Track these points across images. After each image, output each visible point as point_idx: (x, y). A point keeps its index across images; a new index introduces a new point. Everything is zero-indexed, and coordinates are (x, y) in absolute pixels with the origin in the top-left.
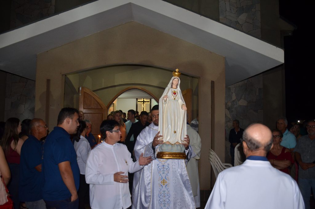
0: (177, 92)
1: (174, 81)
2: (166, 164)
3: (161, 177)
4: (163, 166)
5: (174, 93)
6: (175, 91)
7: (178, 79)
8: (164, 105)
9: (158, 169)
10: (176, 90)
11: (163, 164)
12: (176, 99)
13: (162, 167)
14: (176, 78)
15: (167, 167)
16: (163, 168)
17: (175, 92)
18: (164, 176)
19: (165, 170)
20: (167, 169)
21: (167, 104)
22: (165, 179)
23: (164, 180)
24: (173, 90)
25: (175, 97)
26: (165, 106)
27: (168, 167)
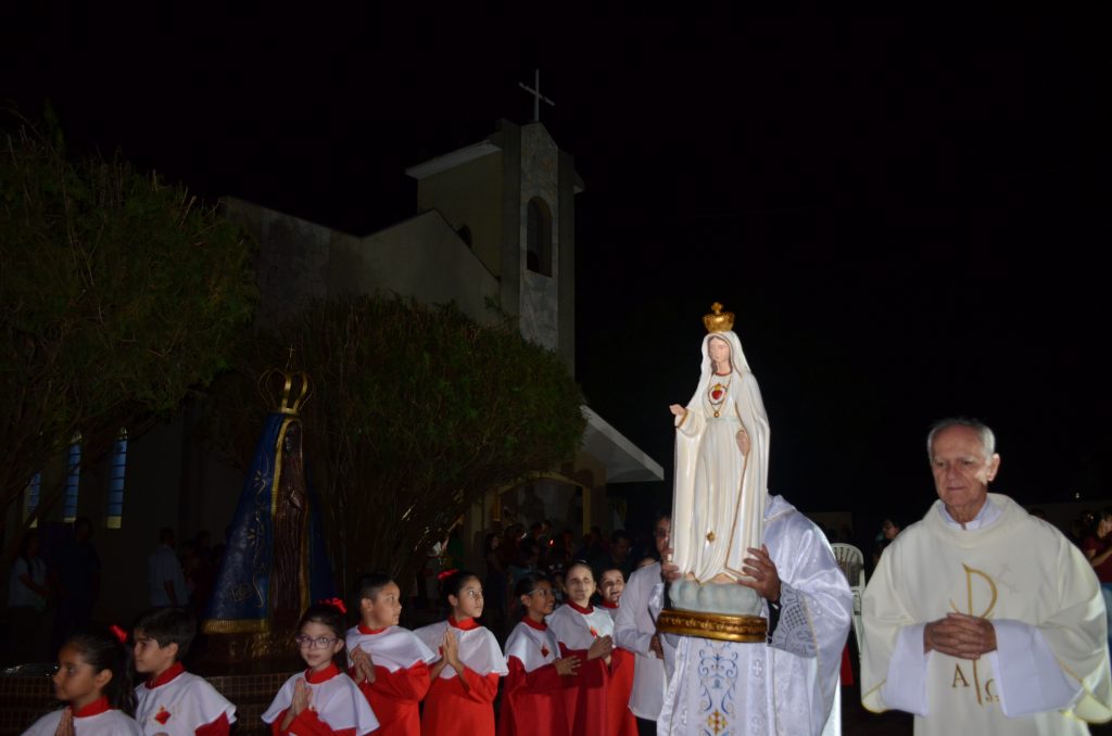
3: (706, 698)
4: (718, 659)
5: (714, 393)
10: (723, 381)
12: (720, 413)
13: (713, 662)
15: (728, 665)
16: (717, 666)
17: (717, 389)
19: (722, 673)
22: (720, 710)
23: (716, 714)
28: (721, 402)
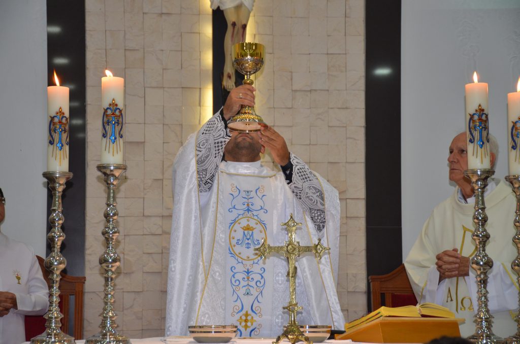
2: (256, 269)
9: (233, 280)
11: (248, 267)
18: (247, 301)
20: (258, 283)
27: (262, 277)
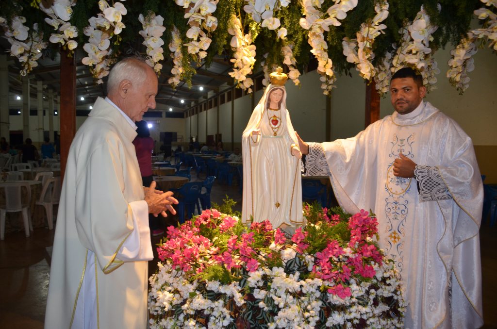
0: (280, 119)
1: (272, 95)
5: (273, 121)
6: (275, 116)
7: (281, 89)
8: (253, 148)
10: (277, 113)
12: (278, 133)
14: (277, 89)
17: (275, 119)
21: (258, 147)
24: (272, 113)
25: (276, 130)
26: (255, 150)
28: (278, 127)
